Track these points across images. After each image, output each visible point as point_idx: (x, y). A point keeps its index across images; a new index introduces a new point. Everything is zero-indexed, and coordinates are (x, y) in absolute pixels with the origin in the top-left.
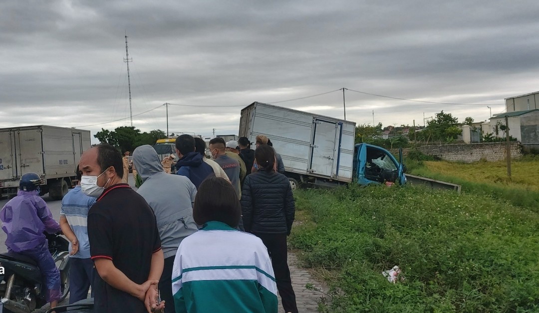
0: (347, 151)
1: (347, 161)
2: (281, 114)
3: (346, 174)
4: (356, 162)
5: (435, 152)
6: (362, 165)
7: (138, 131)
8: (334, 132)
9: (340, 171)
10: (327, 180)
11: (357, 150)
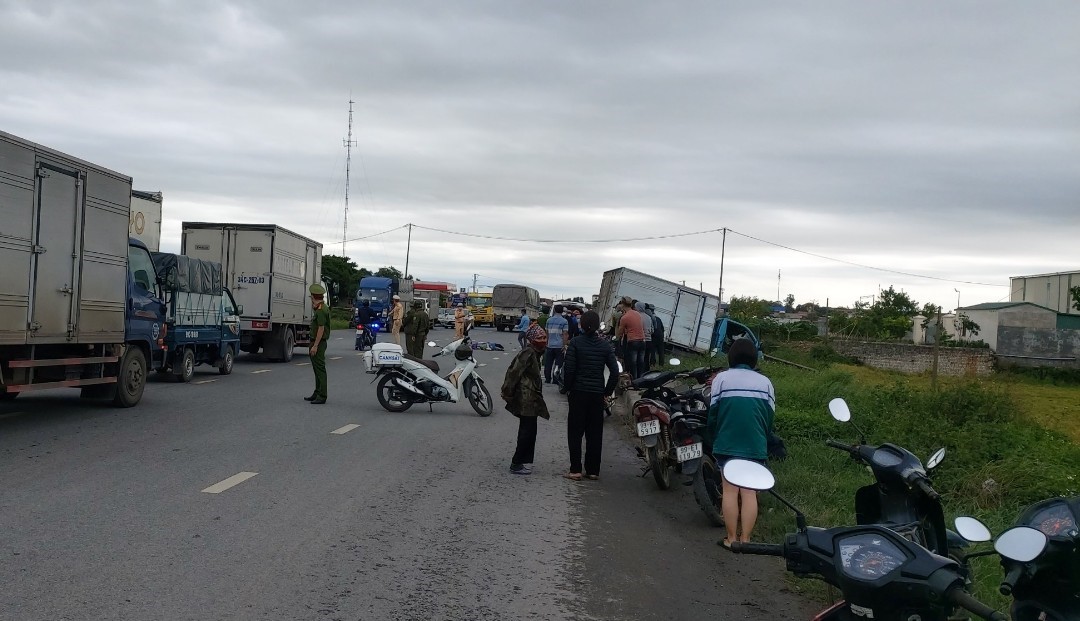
0: (708, 324)
1: (706, 333)
2: (646, 281)
3: (704, 345)
4: (715, 335)
5: (855, 351)
6: (721, 339)
7: (354, 265)
8: (697, 303)
9: (698, 342)
10: (685, 350)
11: (717, 324)
